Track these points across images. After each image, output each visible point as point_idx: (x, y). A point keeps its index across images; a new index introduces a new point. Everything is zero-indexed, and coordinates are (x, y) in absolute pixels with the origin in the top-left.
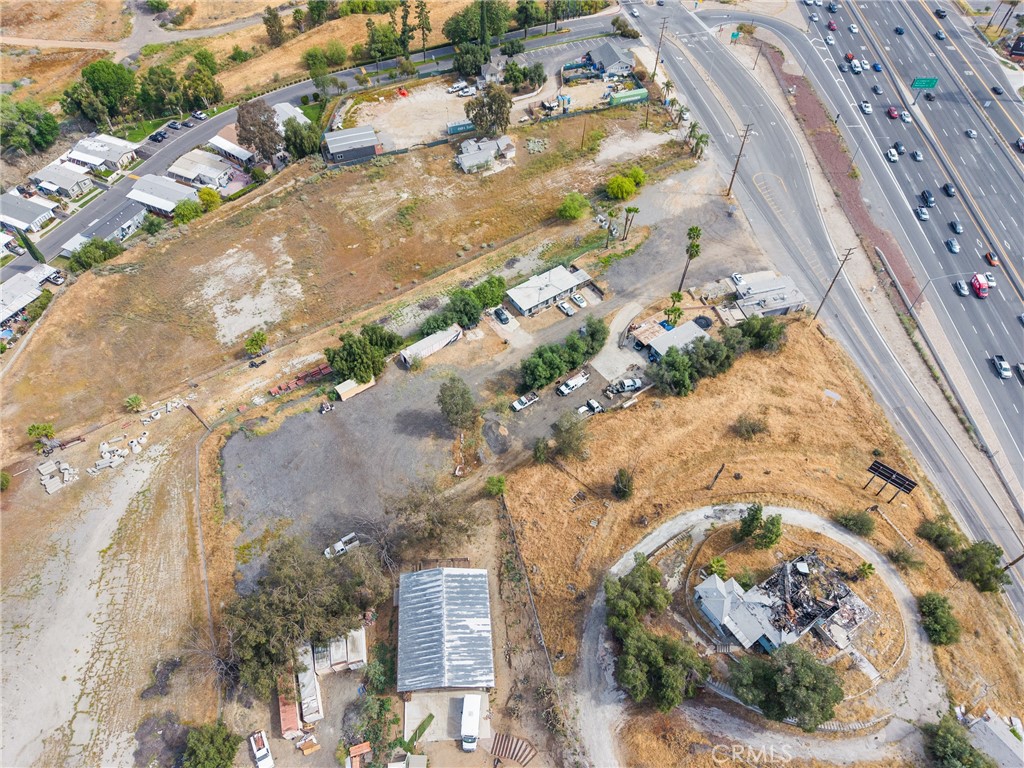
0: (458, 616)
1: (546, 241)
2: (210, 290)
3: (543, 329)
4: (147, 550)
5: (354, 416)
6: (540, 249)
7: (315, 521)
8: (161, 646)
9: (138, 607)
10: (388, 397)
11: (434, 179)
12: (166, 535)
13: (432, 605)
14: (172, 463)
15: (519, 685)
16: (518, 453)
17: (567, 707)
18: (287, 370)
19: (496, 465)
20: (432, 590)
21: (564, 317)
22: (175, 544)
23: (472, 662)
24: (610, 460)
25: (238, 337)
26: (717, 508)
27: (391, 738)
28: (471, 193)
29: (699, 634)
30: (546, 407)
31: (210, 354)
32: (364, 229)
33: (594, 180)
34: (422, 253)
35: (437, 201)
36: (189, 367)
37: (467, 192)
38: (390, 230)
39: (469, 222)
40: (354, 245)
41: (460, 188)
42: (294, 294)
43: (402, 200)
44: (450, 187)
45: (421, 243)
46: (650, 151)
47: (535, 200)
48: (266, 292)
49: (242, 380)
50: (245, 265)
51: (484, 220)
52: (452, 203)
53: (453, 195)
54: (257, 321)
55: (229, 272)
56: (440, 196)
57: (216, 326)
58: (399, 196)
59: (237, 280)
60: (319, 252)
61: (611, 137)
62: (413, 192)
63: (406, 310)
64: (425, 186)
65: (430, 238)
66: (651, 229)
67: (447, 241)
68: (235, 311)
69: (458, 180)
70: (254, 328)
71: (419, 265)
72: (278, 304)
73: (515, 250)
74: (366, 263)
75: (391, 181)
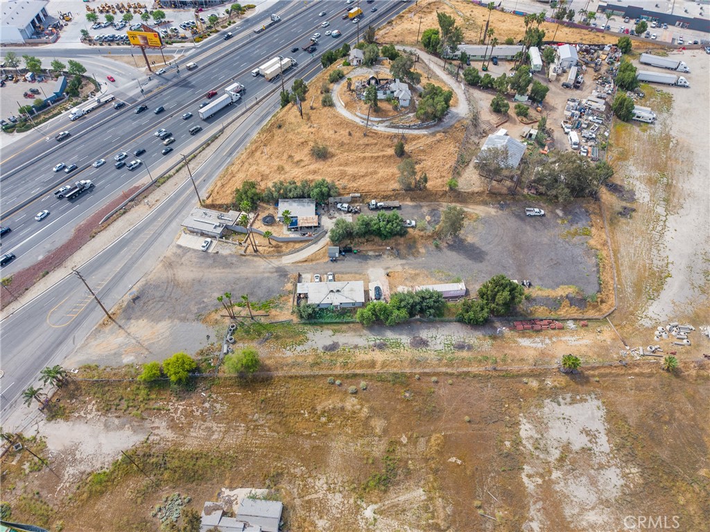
1: (289, 353)
2: (613, 480)
3: (356, 273)
4: (643, 266)
5: (510, 273)
6: (299, 348)
7: (546, 230)
8: (628, 223)
9: (643, 243)
10: (483, 275)
12: (632, 269)
15: (479, 137)
18: (547, 341)
22: (626, 262)
24: (391, 171)
25: (586, 400)
27: (531, 146)
28: (298, 471)
31: (610, 394)
32: (435, 480)
33: (177, 409)
34: (395, 410)
35: (340, 479)
36: (628, 389)
37: (302, 475)
38: (410, 462)
39: (331, 425)
40: (454, 461)
41: (305, 485)
42: (528, 426)
43: (375, 507)
44: (314, 496)
45: (389, 423)
46: (86, 417)
47: (250, 417)
48: (556, 444)
49: (584, 350)
50: (575, 499)
51: (315, 418)
52: (328, 466)
53: (319, 479)
54: (568, 410)
55: (593, 498)
56: (332, 486)
57: (606, 424)
58: (376, 515)
59: (584, 479)
60: (492, 475)
61: (89, 470)
62: (357, 512)
63: (439, 347)
64: (339, 516)
65: (378, 424)
66: (203, 317)
67: (366, 410)
68: (587, 435)
69: (298, 502)
70: (570, 404)
71: (405, 396)
72: (545, 421)
73: (319, 361)
74: (451, 429)
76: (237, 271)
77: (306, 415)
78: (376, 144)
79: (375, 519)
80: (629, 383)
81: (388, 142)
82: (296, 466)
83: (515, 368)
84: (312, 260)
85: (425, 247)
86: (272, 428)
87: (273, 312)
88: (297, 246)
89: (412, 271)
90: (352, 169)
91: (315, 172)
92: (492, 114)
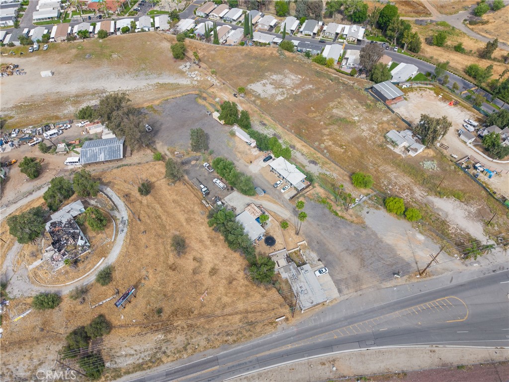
0: (105, 150)
1: (335, 175)
2: (276, 77)
3: (263, 177)
4: (157, 91)
6: (328, 173)
7: (160, 121)
10: (216, 129)
11: (376, 127)
12: (163, 93)
13: (110, 144)
14: (190, 87)
16: (182, 168)
20: (115, 143)
21: (273, 184)
22: (159, 95)
23: (88, 156)
25: (251, 89)
28: (370, 142)
30: (207, 176)
31: (241, 85)
32: (326, 110)
33: (406, 196)
34: (314, 131)
35: (357, 130)
37: (370, 140)
38: (328, 118)
39: (344, 144)
40: (313, 109)
41: (371, 137)
42: (278, 98)
43: (353, 118)
44: (371, 133)
45: (321, 129)
46: (457, 227)
47: (374, 169)
48: (277, 90)
49: (227, 94)
50: (292, 82)
51: (347, 150)
52: (357, 136)
53: (364, 135)
54: (260, 92)
55: (287, 79)
56: (362, 131)
57: (256, 83)
59: (283, 82)
60: (306, 100)
61: (462, 203)
62: (361, 121)
63: (272, 130)
64: (367, 124)
65: (326, 132)
66: (362, 225)
67: (325, 138)
68: (265, 85)
69: (378, 136)
70: (256, 92)
71: (305, 130)
72: (271, 95)
73: (325, 163)
74: (302, 114)
75: (366, 112)
76: (319, 235)
77: (350, 153)
78: (144, 211)
79: (356, 116)
81: (137, 204)
82: (370, 144)
83: (256, 108)
86: (368, 159)
87: (323, 196)
89: (239, 155)
90: (182, 217)
91: (201, 241)
92: (43, 176)
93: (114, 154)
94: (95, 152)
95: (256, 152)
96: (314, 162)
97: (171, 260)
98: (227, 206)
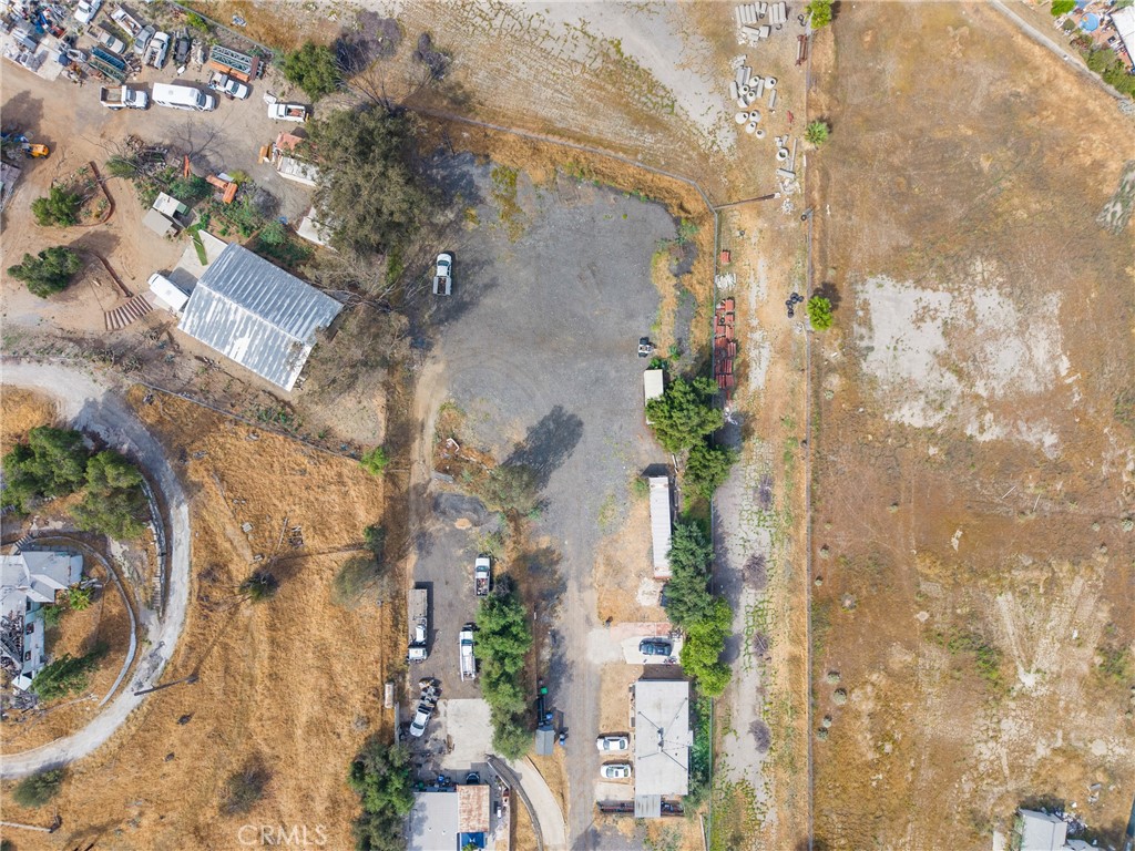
0: (257, 333)
1: (771, 816)
2: (991, 305)
3: (599, 689)
4: (589, 87)
5: (613, 374)
6: (761, 796)
7: (497, 264)
8: (466, 67)
9: (525, 59)
10: (616, 428)
11: (1042, 750)
12: (597, 112)
13: (282, 316)
14: (694, 149)
15: (173, 353)
16: (421, 519)
17: (104, 374)
18: (757, 336)
19: (425, 487)
20: (298, 324)
21: (603, 731)
22: (579, 117)
23: (208, 319)
24: (319, 608)
25: (866, 303)
26: (162, 664)
27: (214, 221)
28: (968, 787)
29: (55, 532)
30: (462, 596)
31: (856, 257)
32: (986, 576)
34: (873, 627)
35: (981, 721)
36: (849, 223)
37: (973, 780)
38: (959, 611)
39: (898, 736)
40: (957, 542)
41: (989, 776)
42: (905, 410)
43: (1021, 669)
44: (1004, 762)
45: (897, 639)
48: (935, 375)
49: (776, 275)
50: (1017, 370)
51: (886, 762)
52: (962, 739)
53: (981, 754)
54: (881, 339)
55: (1015, 343)
56: (991, 734)
57: (907, 284)
58: (1033, 670)
59: (990, 348)
60: (978, 485)
62: (1029, 698)
63: (765, 537)
64: (1032, 724)
65: (899, 657)
67: (874, 677)
68: (922, 320)
69: (1011, 786)
70: (871, 329)
71: (851, 607)
72: (899, 380)
73: (787, 760)
74: (906, 537)
75: (1082, 680)
77: (881, 777)
78: (225, 647)
79: (1038, 671)
80: (838, 218)
81: (220, 615)
82: (961, 790)
83: (805, 408)
84: (561, 783)
85: (536, 533)
86: (900, 832)
88: (523, 817)
89: (600, 571)
90: (306, 707)
91: (306, 798)
92: (76, 298)
93: (274, 361)
94: (231, 318)
95: (648, 596)
96: (762, 735)
97: (208, 815)
98: (439, 725)
